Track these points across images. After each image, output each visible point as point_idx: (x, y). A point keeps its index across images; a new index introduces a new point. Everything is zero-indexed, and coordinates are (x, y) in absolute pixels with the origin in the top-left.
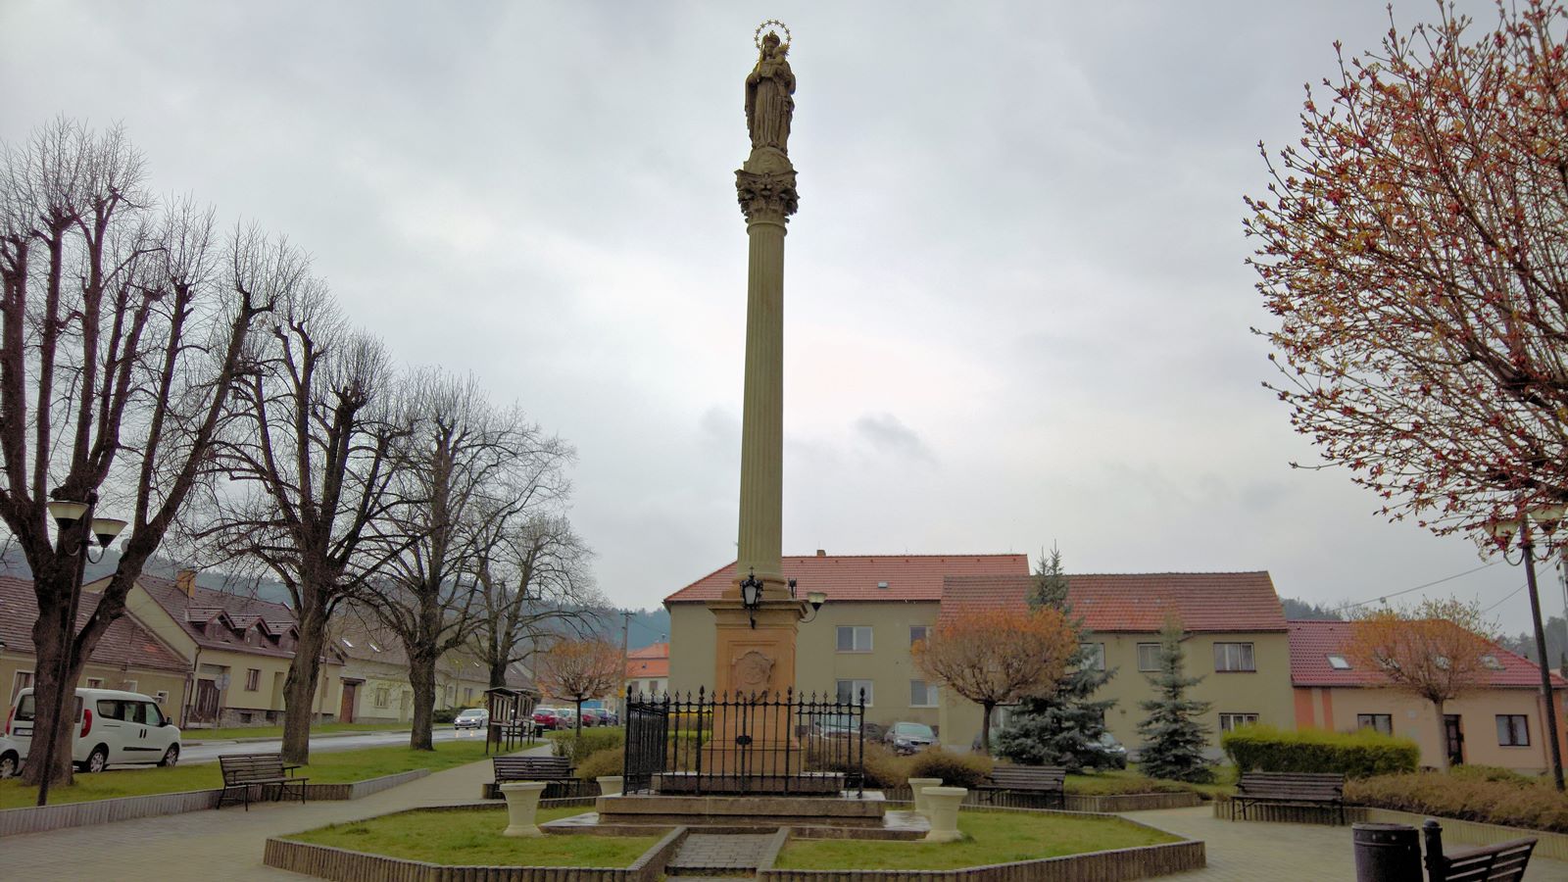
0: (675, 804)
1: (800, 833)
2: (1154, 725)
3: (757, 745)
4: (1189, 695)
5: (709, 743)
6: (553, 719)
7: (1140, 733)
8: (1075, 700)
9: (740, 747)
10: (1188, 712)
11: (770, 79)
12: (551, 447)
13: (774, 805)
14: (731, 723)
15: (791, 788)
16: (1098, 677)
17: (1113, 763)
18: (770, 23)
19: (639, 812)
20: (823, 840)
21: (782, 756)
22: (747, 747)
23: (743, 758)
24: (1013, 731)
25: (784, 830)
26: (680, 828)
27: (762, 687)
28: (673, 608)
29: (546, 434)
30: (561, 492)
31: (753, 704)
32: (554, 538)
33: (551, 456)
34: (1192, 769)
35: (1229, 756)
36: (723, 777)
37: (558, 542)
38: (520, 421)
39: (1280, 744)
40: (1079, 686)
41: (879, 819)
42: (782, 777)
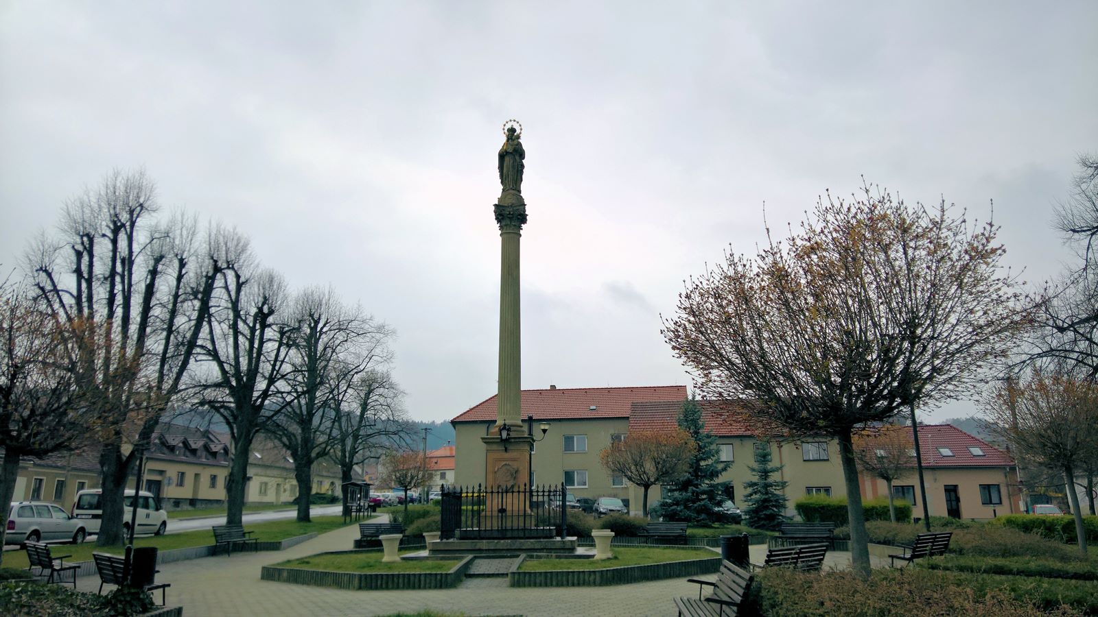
0: (467, 544)
1: (532, 557)
2: (754, 497)
3: (509, 513)
4: (774, 477)
5: (484, 513)
6: (379, 500)
7: (745, 501)
8: (707, 482)
9: (500, 514)
10: (774, 487)
11: (511, 153)
12: (380, 329)
13: (518, 543)
14: (495, 502)
15: (527, 535)
16: (720, 466)
17: (730, 520)
18: (511, 121)
19: (450, 549)
20: (542, 560)
21: (522, 519)
22: (504, 515)
23: (502, 521)
24: (669, 501)
25: (523, 556)
26: (470, 556)
27: (511, 483)
28: (458, 427)
29: (378, 321)
30: (388, 358)
31: (507, 492)
32: (381, 385)
33: (382, 335)
34: (776, 522)
35: (800, 514)
36: (492, 530)
37: (384, 387)
38: (361, 313)
39: (829, 506)
40: (708, 473)
41: (573, 549)
42: (522, 529)
